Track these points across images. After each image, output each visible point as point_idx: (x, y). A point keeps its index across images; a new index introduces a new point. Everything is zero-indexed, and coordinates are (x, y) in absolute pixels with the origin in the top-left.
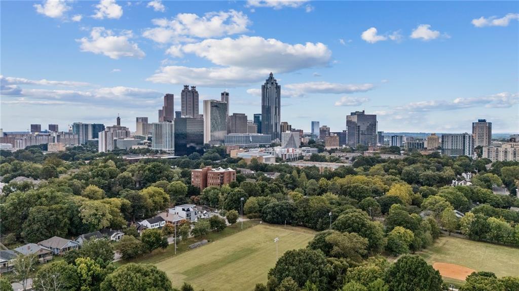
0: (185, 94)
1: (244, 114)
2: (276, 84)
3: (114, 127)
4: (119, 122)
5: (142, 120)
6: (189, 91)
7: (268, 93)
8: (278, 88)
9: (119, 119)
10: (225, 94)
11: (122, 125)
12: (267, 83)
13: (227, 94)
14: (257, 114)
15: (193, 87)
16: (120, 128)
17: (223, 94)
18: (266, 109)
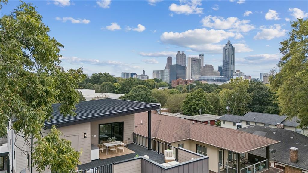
0: (178, 55)
1: (212, 65)
2: (232, 46)
3: (142, 75)
4: (144, 73)
5: (156, 72)
6: (180, 54)
7: (226, 52)
8: (233, 48)
9: (144, 71)
10: (201, 55)
11: (145, 75)
12: (226, 46)
13: (203, 55)
14: (220, 66)
15: (183, 52)
16: (145, 76)
17: (200, 55)
18: (225, 62)
